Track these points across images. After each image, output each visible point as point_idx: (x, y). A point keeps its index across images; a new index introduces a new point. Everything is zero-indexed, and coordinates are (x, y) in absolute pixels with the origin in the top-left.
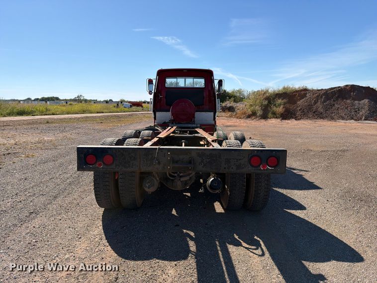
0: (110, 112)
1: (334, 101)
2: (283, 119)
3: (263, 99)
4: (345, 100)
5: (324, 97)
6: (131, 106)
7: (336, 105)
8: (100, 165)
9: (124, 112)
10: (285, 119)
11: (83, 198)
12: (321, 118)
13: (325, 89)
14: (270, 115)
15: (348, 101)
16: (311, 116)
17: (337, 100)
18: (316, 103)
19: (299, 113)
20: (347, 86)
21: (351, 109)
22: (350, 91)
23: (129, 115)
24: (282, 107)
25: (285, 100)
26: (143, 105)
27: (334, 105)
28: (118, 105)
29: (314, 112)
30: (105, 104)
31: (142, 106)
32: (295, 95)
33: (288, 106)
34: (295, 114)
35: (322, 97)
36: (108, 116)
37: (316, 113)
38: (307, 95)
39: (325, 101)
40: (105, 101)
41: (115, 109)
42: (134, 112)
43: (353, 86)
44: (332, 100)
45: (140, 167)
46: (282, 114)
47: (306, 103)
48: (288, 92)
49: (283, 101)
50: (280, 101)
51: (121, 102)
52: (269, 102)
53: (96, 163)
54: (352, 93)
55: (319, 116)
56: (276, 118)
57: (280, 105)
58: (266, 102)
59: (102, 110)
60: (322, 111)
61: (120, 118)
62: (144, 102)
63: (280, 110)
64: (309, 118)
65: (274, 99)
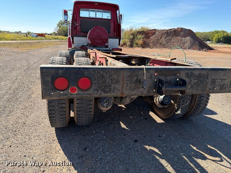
0: (22, 40)
1: (171, 37)
2: (142, 48)
3: (130, 34)
4: (177, 37)
5: (166, 34)
6: (37, 36)
7: (172, 40)
8: (73, 90)
9: (32, 40)
10: (144, 48)
11: (27, 116)
12: (164, 48)
13: (167, 30)
14: (135, 45)
15: (179, 38)
16: (158, 46)
17: (173, 36)
18: (161, 38)
19: (151, 44)
20: (178, 28)
21: (181, 43)
22: (180, 32)
23: (37, 42)
24: (142, 40)
25: (143, 36)
26: (45, 35)
27: (171, 40)
28: (27, 35)
29: (160, 44)
30: (16, 34)
31: (45, 37)
32: (149, 33)
33: (145, 39)
34: (149, 45)
35: (164, 34)
36: (21, 43)
37: (161, 44)
38: (156, 33)
39: (166, 37)
40: (16, 32)
41: (25, 38)
42: (40, 40)
43: (182, 29)
44: (170, 36)
45: (122, 91)
46: (142, 45)
47: (155, 38)
48: (145, 30)
49: (142, 36)
50: (140, 36)
51: (28, 33)
52: (134, 37)
53: (67, 88)
54: (181, 33)
55: (163, 46)
56: (138, 47)
57: (140, 39)
58: (132, 37)
59: (15, 39)
60: (165, 43)
61: (31, 44)
62: (46, 34)
63: (140, 42)
64: (157, 47)
65: (137, 35)
